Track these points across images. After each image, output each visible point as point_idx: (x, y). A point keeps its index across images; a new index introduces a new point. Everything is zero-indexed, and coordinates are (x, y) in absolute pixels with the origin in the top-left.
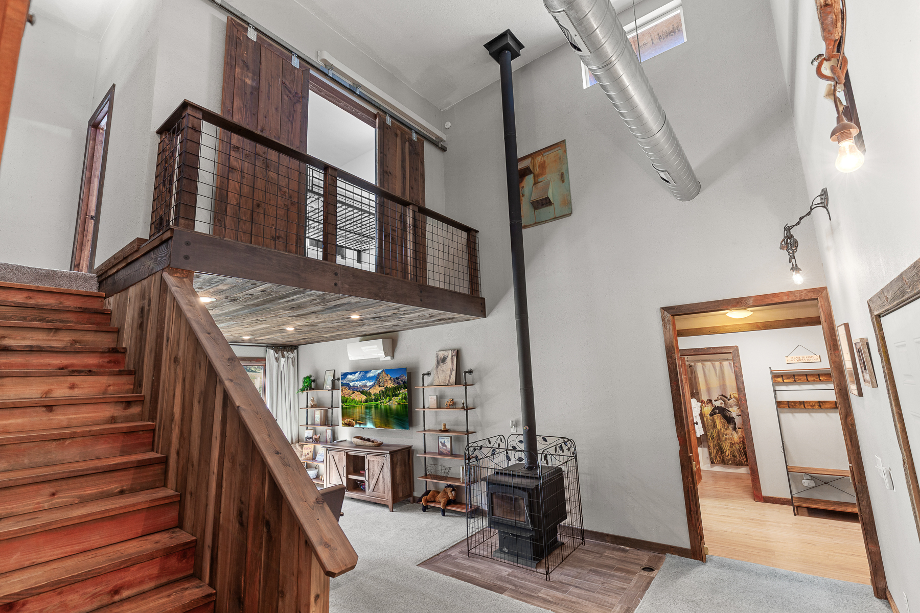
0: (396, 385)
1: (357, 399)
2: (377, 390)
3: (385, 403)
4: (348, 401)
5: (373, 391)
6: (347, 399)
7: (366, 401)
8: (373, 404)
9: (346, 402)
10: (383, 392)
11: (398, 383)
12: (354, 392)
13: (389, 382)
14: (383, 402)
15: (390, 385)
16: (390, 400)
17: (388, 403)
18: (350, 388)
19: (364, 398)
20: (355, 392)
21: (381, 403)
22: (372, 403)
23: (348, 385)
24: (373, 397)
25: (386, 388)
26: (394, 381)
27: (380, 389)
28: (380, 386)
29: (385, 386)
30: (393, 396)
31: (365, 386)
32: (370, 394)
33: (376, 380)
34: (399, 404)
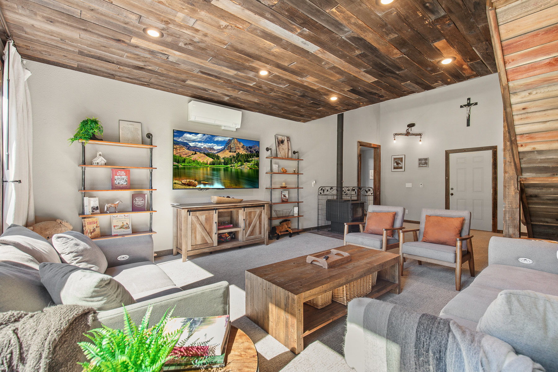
0: (249, 153)
1: (201, 161)
2: (227, 154)
3: (236, 167)
4: (186, 161)
5: (221, 155)
6: (185, 159)
7: (213, 164)
8: (222, 167)
9: (184, 161)
10: (234, 157)
11: (251, 151)
12: (196, 153)
13: (242, 149)
14: (234, 166)
15: (242, 152)
16: (241, 165)
17: (240, 167)
18: (189, 148)
19: (210, 160)
20: (198, 153)
21: (231, 166)
22: (221, 165)
23: (185, 145)
24: (223, 161)
25: (238, 155)
26: (247, 149)
27: (231, 154)
28: (230, 152)
29: (237, 153)
30: (245, 162)
31: (213, 149)
32: (218, 158)
33: (226, 145)
34: (250, 168)
